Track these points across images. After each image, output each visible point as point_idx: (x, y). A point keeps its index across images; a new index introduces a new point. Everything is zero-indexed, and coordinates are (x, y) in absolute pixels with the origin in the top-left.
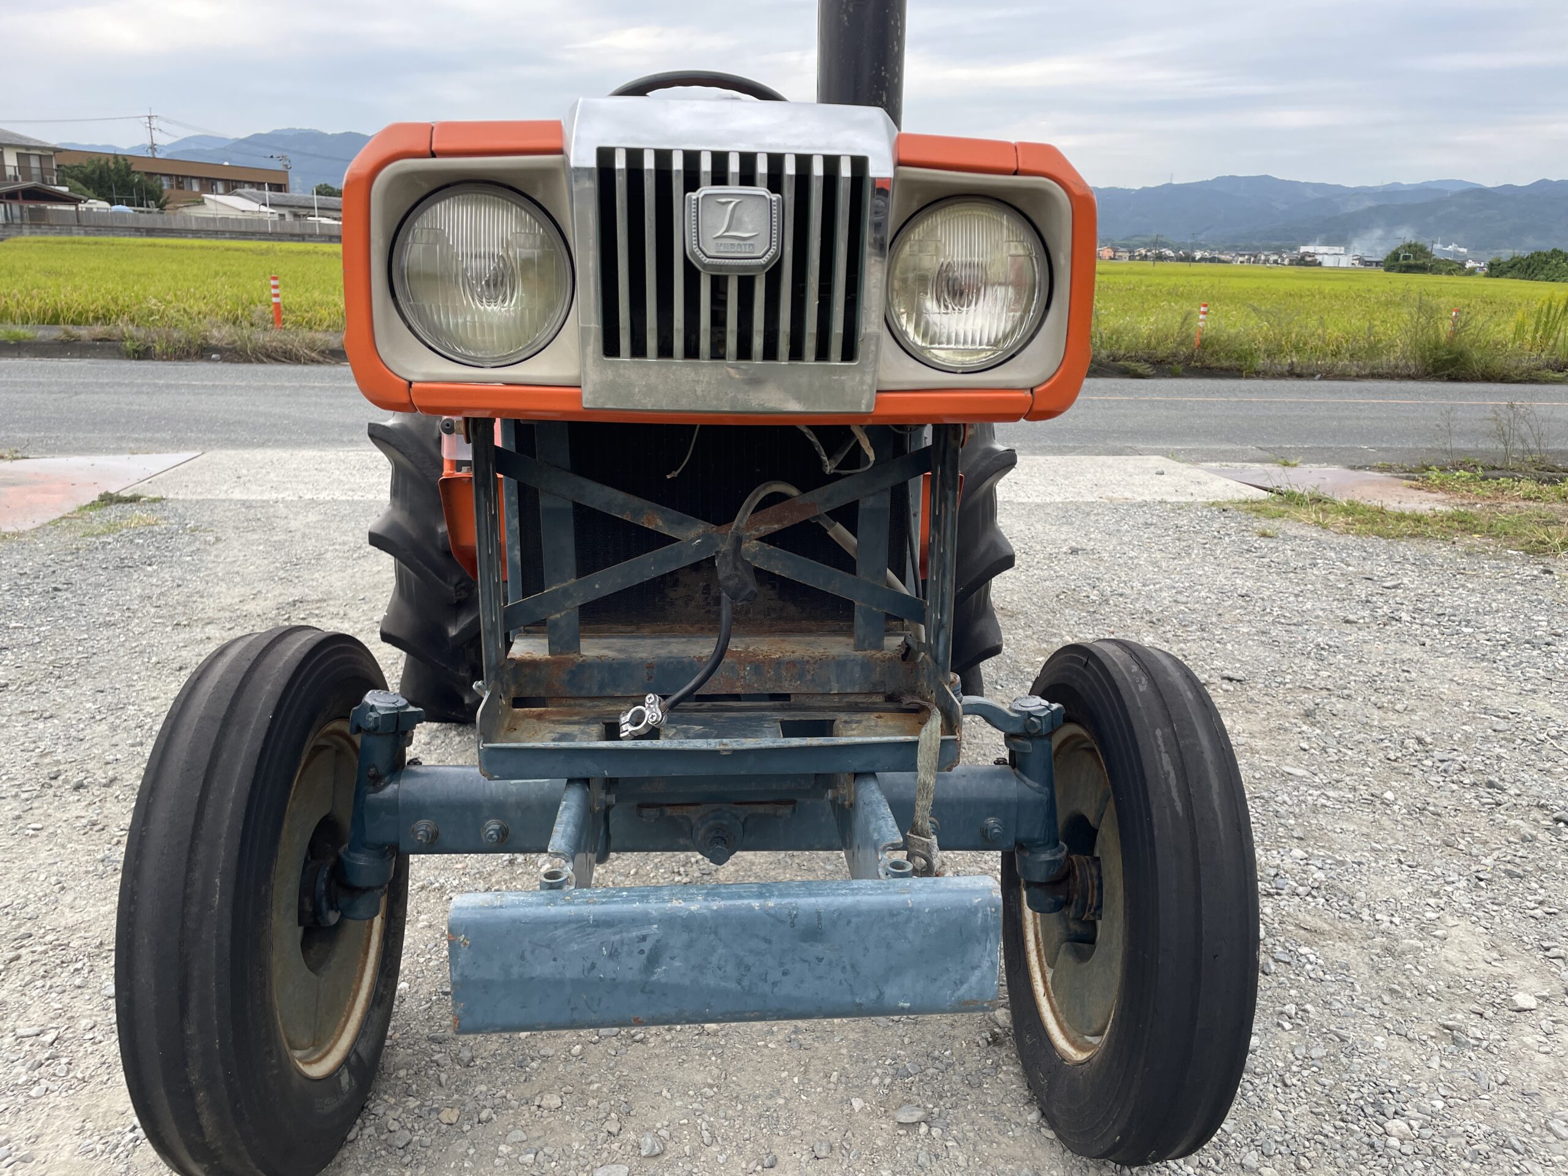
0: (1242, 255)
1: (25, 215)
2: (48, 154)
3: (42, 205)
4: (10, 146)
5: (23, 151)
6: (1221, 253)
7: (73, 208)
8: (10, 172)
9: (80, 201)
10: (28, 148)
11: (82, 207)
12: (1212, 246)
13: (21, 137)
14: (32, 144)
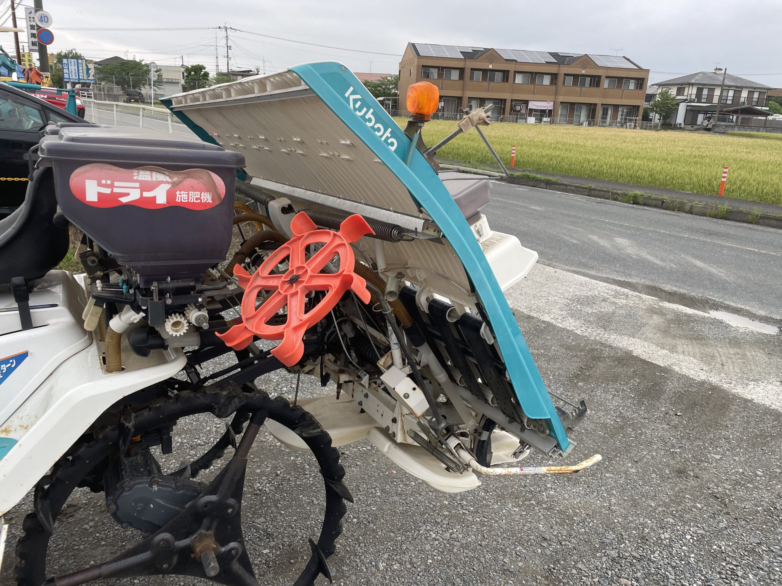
1: (739, 120)
2: (763, 90)
3: (750, 116)
4: (746, 87)
5: (752, 90)
7: (764, 118)
8: (742, 100)
9: (769, 115)
10: (755, 88)
11: (770, 118)
13: (753, 83)
14: (757, 86)
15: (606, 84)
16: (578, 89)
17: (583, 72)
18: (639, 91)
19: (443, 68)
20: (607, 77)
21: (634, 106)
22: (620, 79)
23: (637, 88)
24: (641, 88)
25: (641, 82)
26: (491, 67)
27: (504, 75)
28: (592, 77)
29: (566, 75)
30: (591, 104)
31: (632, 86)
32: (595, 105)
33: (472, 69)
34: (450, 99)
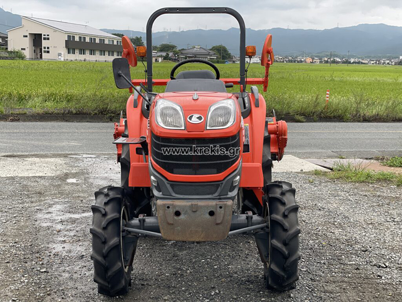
0: (372, 61)
6: (363, 60)
12: (359, 57)
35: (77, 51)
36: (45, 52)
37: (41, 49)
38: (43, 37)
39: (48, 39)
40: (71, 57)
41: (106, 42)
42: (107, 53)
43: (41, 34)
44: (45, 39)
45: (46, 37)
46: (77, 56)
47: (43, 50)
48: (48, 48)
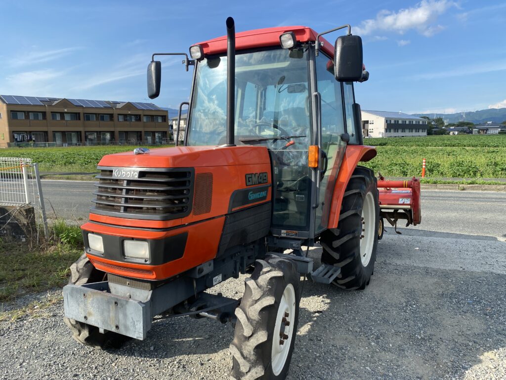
15: (145, 119)
16: (128, 123)
17: (129, 112)
18: (164, 123)
19: (29, 112)
20: (144, 115)
21: (164, 132)
22: (152, 116)
23: (163, 121)
24: (165, 121)
25: (165, 118)
26: (66, 110)
27: (76, 115)
28: (136, 116)
29: (119, 114)
30: (138, 132)
31: (160, 120)
32: (141, 132)
33: (52, 112)
34: (38, 133)
35: (392, 130)
36: (370, 132)
37: (368, 131)
38: (369, 122)
39: (373, 123)
40: (389, 134)
41: (414, 123)
42: (414, 131)
43: (368, 121)
44: (370, 123)
45: (372, 122)
46: (393, 134)
47: (369, 131)
48: (372, 129)
